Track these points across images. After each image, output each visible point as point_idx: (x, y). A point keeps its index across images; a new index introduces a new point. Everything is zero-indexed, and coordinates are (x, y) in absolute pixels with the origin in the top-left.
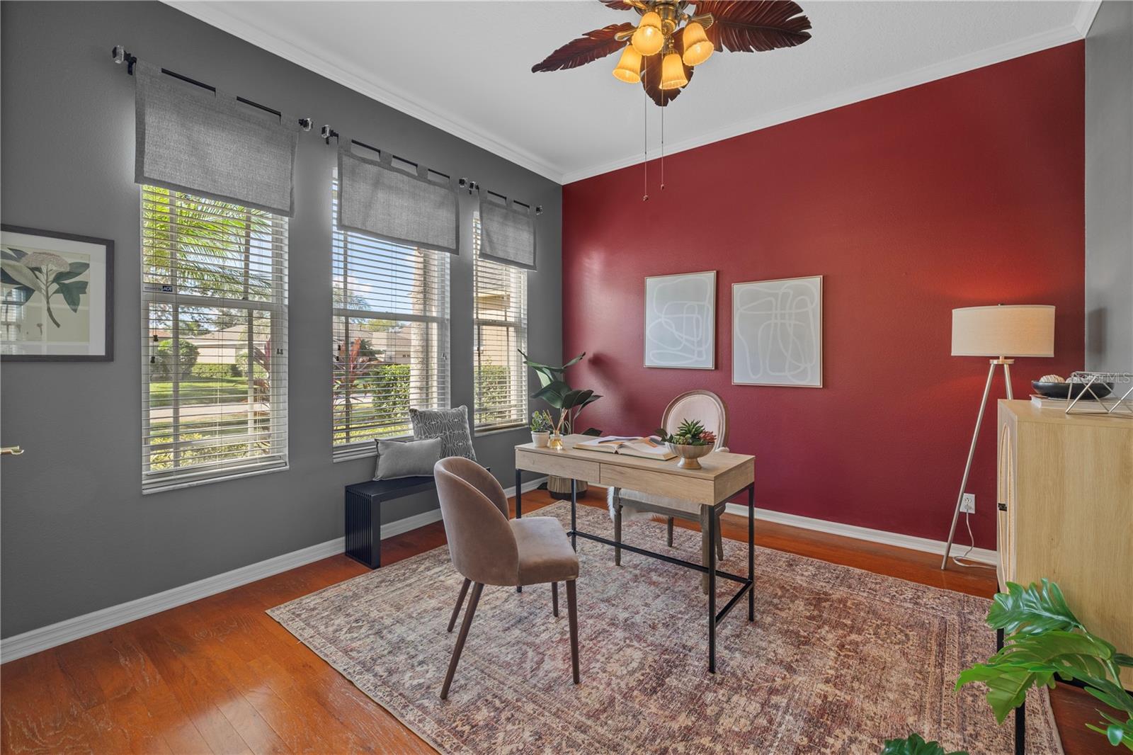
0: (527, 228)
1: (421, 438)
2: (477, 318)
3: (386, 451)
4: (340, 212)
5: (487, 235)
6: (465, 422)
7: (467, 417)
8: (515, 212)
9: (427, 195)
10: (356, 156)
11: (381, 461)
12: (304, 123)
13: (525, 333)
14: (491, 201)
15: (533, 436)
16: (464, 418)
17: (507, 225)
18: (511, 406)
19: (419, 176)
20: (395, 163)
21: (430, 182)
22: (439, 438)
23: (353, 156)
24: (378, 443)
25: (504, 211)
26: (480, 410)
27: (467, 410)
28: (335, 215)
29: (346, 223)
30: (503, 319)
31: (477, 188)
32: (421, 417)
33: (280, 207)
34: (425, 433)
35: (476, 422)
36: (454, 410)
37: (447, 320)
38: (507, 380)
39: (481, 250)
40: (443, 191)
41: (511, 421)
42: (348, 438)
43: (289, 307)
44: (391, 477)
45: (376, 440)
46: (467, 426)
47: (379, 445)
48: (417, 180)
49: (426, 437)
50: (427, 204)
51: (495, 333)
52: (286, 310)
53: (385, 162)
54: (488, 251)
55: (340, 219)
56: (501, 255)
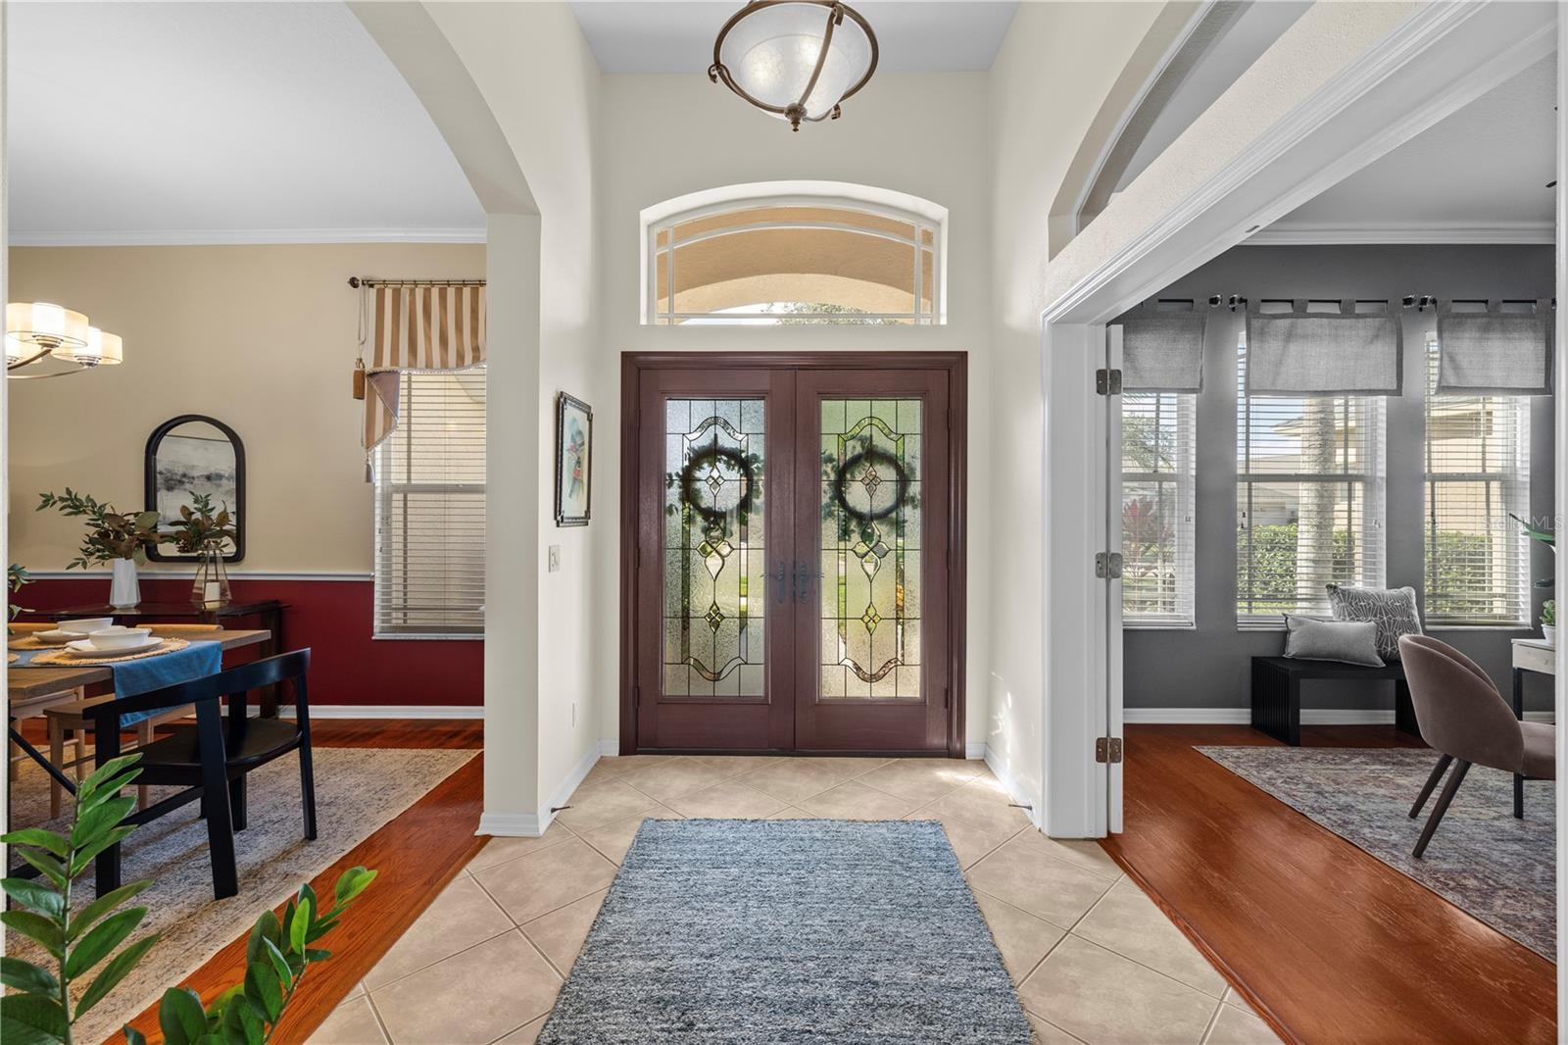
0: (1532, 334)
1: (1344, 620)
2: (1430, 471)
3: (1299, 629)
4: (1247, 376)
5: (1449, 358)
6: (1412, 608)
7: (1414, 601)
8: (1506, 316)
9: (1354, 332)
10: (1265, 315)
11: (1292, 637)
12: (1214, 301)
13: (1525, 489)
14: (1458, 314)
15: (1544, 630)
16: (1411, 603)
17: (1488, 339)
18: (1495, 596)
19: (1342, 313)
20: (1312, 308)
21: (1359, 316)
22: (1373, 623)
23: (1265, 316)
24: (1287, 618)
25: (1484, 320)
26: (1434, 595)
27: (1414, 593)
28: (1241, 380)
29: (1254, 387)
30: (1480, 470)
31: (1434, 301)
32: (1344, 595)
33: (1192, 387)
34: (1350, 615)
35: (1428, 611)
36: (1394, 592)
37: (1382, 478)
38: (1486, 557)
39: (1440, 382)
40: (1377, 321)
41: (1495, 617)
42: (1250, 609)
43: (1197, 477)
44: (1308, 656)
45: (1284, 615)
46: (1416, 613)
47: (1289, 620)
48: (1343, 318)
49: (1353, 619)
50: (1353, 343)
51: (1464, 491)
52: (1194, 480)
53: (1299, 310)
54: (1452, 381)
55: (1247, 384)
56: (1477, 382)
